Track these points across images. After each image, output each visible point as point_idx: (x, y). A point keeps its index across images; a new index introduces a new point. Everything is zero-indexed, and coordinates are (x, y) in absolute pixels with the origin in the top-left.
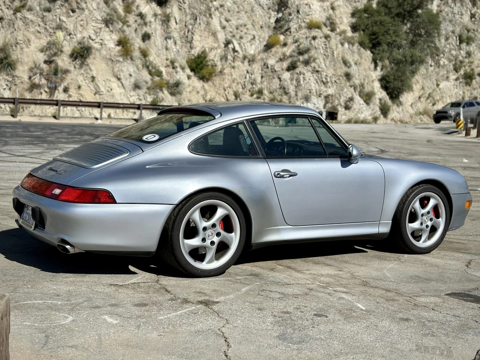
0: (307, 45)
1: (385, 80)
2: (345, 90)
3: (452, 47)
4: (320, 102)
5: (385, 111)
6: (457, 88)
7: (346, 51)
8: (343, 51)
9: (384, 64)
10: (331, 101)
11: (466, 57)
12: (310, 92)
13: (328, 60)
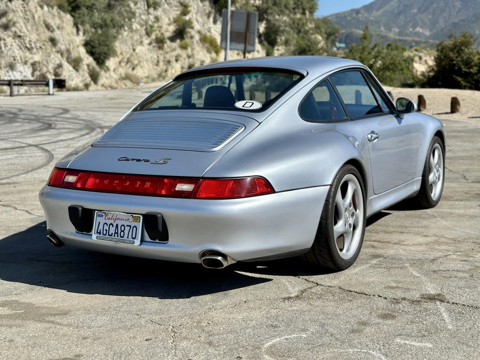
0: (3, 7)
1: (90, 45)
2: (52, 56)
3: (141, 11)
4: (27, 70)
5: (94, 77)
6: (151, 52)
7: (47, 14)
8: (43, 14)
9: (86, 29)
10: (39, 69)
11: (155, 22)
12: (15, 60)
13: (30, 24)
